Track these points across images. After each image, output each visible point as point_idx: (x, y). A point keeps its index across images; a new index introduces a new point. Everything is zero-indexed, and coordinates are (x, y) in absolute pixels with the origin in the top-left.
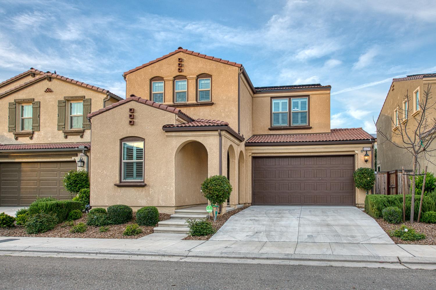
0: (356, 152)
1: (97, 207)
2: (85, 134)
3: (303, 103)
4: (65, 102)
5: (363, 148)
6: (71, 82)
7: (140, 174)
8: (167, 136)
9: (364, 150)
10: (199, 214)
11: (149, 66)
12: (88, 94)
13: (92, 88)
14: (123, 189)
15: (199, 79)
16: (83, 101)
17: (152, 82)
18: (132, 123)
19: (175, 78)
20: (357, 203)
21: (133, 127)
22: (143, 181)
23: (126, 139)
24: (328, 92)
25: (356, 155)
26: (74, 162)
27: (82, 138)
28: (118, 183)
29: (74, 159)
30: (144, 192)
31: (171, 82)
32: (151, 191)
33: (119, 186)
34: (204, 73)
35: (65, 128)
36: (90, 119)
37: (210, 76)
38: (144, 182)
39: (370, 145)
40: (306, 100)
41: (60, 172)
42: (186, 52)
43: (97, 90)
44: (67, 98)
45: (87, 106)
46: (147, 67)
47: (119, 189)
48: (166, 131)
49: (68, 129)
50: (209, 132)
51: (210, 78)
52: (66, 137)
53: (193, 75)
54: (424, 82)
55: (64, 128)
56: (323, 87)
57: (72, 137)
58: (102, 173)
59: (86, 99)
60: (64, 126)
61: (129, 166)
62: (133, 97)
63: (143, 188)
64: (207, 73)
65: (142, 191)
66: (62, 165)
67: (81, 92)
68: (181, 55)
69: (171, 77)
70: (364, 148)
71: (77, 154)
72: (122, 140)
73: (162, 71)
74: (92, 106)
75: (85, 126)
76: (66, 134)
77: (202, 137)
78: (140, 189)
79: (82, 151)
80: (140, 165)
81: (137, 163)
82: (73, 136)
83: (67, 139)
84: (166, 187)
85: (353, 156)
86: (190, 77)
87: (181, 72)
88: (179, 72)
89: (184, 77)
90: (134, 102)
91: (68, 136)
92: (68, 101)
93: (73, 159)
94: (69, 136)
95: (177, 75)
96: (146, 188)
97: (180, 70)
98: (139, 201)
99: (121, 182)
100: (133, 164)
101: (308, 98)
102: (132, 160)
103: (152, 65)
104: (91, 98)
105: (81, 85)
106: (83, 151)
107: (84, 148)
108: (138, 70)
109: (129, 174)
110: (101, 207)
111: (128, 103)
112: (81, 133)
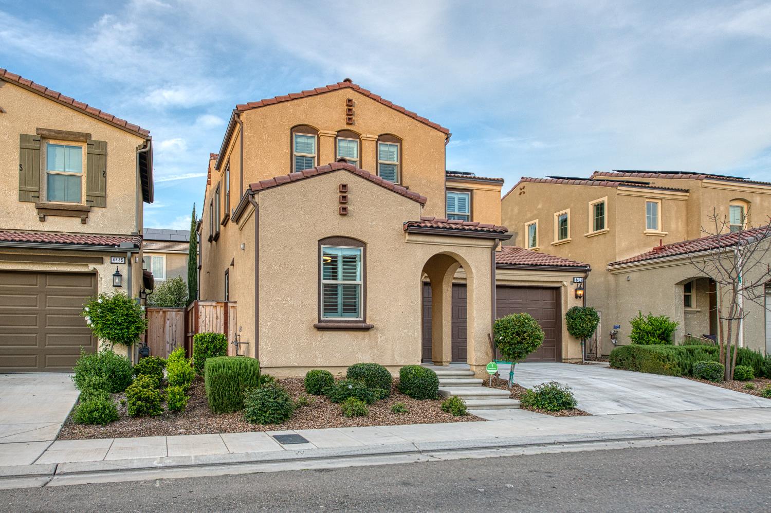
0: (565, 283)
1: (312, 369)
2: (91, 215)
3: (462, 201)
4: (39, 141)
6: (56, 99)
7: (351, 308)
8: (409, 242)
9: (575, 281)
11: (288, 102)
12: (99, 131)
13: (111, 122)
14: (328, 334)
15: (379, 143)
16: (88, 144)
17: (294, 134)
18: (344, 212)
20: (563, 357)
21: (345, 218)
22: (362, 319)
23: (327, 241)
24: (497, 188)
25: (563, 289)
26: (94, 274)
27: (84, 225)
28: (316, 322)
29: (94, 268)
30: (366, 341)
32: (380, 339)
33: (319, 329)
34: (390, 133)
35: (38, 197)
36: (254, 194)
37: (399, 140)
38: (364, 321)
39: (583, 275)
40: (466, 196)
41: (47, 295)
42: (356, 89)
43: (124, 127)
44: (44, 132)
45: (98, 156)
46: (286, 103)
47: (319, 334)
48: (410, 233)
49: (43, 200)
50: (478, 240)
51: (399, 145)
52: (42, 220)
53: (372, 133)
54: (619, 192)
55: (37, 199)
57: (57, 219)
58: (284, 302)
59: (95, 141)
60: (36, 195)
61: (331, 291)
62: (343, 164)
63: (366, 333)
64: (396, 134)
65: (363, 339)
66: (49, 279)
67: (81, 124)
68: (349, 94)
69: (332, 131)
70: (575, 279)
71: (102, 258)
72: (321, 242)
73: (314, 116)
74: (108, 158)
75: (93, 199)
76: (44, 211)
78: (360, 334)
80: (351, 291)
81: (344, 286)
82: (61, 218)
83: (45, 224)
84: (406, 331)
85: (557, 289)
86: (368, 136)
87: (351, 124)
88: (348, 124)
89: (356, 135)
90: (346, 172)
91: (46, 217)
92: (44, 137)
93: (91, 267)
94: (49, 217)
95: (343, 128)
96: (372, 332)
97: (350, 121)
98: (358, 357)
99: (320, 321)
100: (337, 287)
101: (470, 193)
102: (336, 279)
103: (295, 101)
104: (107, 141)
105: (82, 110)
108: (268, 107)
109: (330, 308)
110: (323, 369)
112: (82, 213)
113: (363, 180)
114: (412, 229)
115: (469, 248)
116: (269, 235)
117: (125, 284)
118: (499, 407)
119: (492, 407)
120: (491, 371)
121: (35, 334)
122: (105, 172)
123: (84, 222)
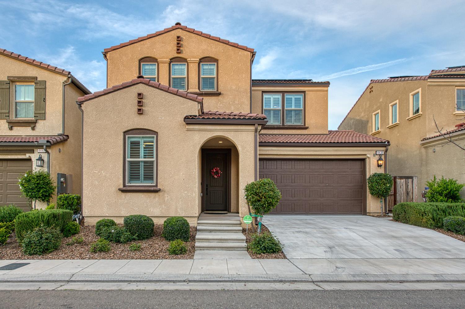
1: (103, 218)
2: (37, 125)
3: (297, 100)
4: (9, 83)
5: (376, 151)
6: (18, 58)
7: (149, 176)
8: (188, 130)
9: (377, 154)
10: (228, 225)
11: (137, 43)
12: (42, 75)
13: (47, 68)
14: (129, 195)
15: (201, 64)
16: (35, 83)
17: (142, 63)
18: (140, 112)
19: (172, 60)
21: (141, 116)
22: (155, 184)
23: (131, 132)
24: (325, 89)
25: (367, 160)
26: (30, 160)
27: (33, 131)
28: (122, 187)
29: (30, 156)
30: (157, 199)
31: (167, 65)
32: (167, 197)
33: (123, 191)
34: (209, 56)
35: (9, 116)
36: (81, 104)
37: (216, 61)
38: (157, 186)
39: (384, 149)
40: (301, 97)
41: (8, 172)
42: (185, 29)
43: (54, 71)
44: (12, 79)
45: (41, 89)
46: (136, 44)
47: (123, 195)
48: (187, 124)
49: (13, 118)
51: (216, 63)
52: (11, 129)
53: (195, 58)
54: (429, 83)
55: (8, 117)
56: (315, 83)
57: (19, 128)
58: (99, 174)
59: (39, 81)
60: (8, 115)
61: (134, 166)
62: (141, 79)
63: (156, 194)
64: (213, 56)
65: (155, 198)
66: (10, 164)
67: (31, 72)
68: (179, 32)
69: (167, 59)
71: (33, 150)
72: (125, 133)
73: (155, 50)
74: (47, 90)
75: (38, 115)
76: (11, 124)
77: (232, 132)
78: (152, 195)
79: (43, 146)
80: (149, 166)
81: (145, 162)
82: (21, 127)
83: (12, 131)
84: (186, 192)
85: (363, 160)
86: (192, 60)
87: (180, 53)
88: (178, 53)
89: (184, 60)
90: (143, 85)
91: (13, 128)
92: (13, 82)
93: (27, 156)
94: (15, 127)
95: (174, 56)
96: (160, 193)
97: (179, 51)
98: (150, 210)
99: (124, 186)
100: (139, 163)
101: (303, 94)
102: (139, 158)
103: (142, 42)
104: (46, 80)
105: (32, 63)
106: (45, 147)
107: (46, 142)
108: (123, 48)
109: (134, 176)
110: (109, 218)
111: (135, 86)
112: (32, 124)
113: (155, 89)
114: (190, 120)
115: (237, 132)
116: (90, 130)
117: (46, 165)
118: (229, 249)
119: (223, 249)
120: (247, 222)
121: (1, 195)
122: (45, 99)
123: (33, 129)
